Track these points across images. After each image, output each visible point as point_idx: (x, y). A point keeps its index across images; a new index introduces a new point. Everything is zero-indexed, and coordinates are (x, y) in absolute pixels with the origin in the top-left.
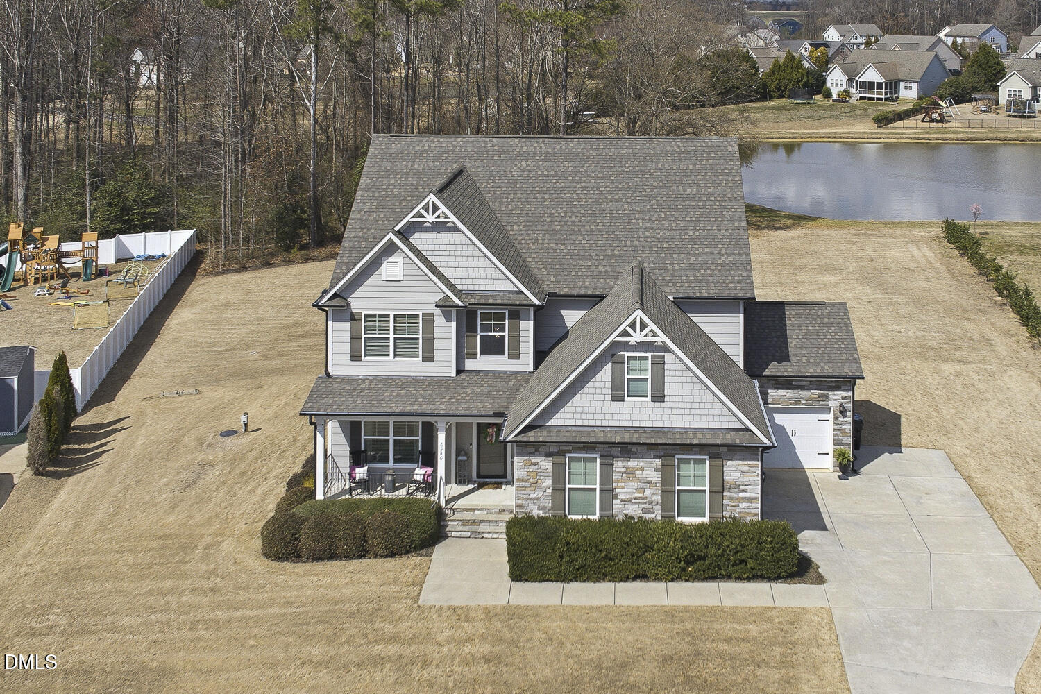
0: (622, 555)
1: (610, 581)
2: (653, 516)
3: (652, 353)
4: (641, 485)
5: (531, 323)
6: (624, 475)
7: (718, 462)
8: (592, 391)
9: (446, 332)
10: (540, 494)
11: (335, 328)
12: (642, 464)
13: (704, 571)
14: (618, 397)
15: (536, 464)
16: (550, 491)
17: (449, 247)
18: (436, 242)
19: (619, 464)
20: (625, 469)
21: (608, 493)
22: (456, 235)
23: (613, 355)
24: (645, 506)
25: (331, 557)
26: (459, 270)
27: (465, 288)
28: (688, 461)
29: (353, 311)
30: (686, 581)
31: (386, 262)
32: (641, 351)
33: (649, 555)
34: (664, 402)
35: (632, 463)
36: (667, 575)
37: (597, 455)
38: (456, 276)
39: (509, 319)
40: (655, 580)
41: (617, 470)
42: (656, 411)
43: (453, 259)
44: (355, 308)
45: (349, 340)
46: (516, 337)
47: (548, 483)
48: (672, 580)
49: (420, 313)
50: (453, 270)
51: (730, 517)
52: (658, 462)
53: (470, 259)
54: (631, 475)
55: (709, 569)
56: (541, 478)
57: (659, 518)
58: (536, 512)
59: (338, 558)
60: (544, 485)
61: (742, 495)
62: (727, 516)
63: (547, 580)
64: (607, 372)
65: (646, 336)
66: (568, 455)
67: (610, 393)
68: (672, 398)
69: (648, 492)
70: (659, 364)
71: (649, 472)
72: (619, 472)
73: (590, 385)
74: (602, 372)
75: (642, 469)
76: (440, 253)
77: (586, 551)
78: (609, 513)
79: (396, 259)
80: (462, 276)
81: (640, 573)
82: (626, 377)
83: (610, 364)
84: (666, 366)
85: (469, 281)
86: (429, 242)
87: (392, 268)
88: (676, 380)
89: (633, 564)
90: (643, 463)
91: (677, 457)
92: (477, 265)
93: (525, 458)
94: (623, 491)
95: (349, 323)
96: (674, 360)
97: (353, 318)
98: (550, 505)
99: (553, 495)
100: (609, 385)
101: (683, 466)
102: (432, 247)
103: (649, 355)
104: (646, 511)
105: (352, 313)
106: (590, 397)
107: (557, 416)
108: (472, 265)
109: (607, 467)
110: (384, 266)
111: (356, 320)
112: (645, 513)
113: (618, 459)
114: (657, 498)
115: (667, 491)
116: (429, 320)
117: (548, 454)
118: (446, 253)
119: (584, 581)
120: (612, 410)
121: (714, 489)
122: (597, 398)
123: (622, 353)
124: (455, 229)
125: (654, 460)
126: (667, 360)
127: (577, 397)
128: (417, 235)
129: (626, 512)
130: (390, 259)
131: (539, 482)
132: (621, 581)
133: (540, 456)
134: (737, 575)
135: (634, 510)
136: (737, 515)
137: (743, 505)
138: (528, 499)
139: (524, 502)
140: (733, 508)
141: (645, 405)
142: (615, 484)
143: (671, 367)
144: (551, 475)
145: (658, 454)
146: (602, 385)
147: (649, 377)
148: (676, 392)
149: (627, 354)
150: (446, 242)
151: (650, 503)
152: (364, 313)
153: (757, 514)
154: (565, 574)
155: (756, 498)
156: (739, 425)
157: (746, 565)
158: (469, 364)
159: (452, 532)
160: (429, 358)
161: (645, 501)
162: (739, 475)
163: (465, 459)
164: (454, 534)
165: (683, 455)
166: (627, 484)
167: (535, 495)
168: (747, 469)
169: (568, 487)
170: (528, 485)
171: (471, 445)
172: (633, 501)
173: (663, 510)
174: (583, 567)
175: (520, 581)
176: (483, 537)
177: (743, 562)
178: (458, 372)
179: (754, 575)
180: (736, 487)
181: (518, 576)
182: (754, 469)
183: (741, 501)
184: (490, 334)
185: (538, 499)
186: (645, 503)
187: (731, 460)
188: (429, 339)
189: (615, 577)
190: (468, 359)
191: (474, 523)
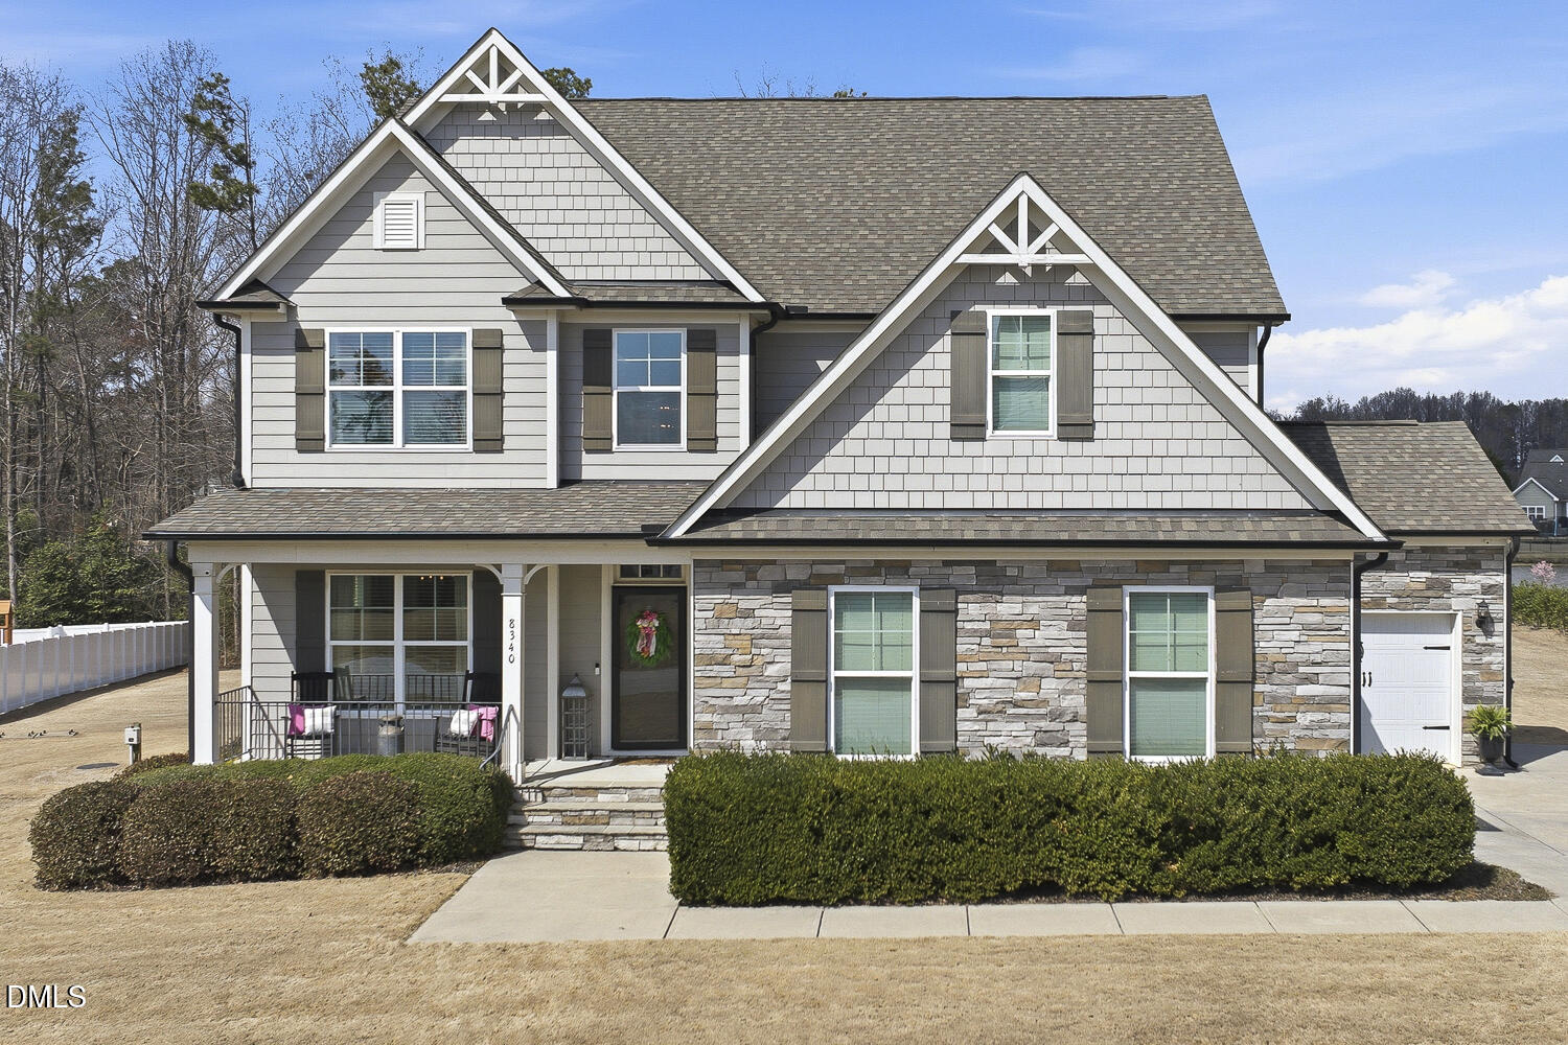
0: (987, 826)
1: (951, 901)
2: (1064, 751)
3: (1061, 308)
4: (1032, 667)
5: (744, 360)
6: (986, 641)
7: (1238, 600)
8: (899, 413)
9: (533, 376)
10: (759, 695)
11: (259, 370)
12: (1034, 609)
13: (1215, 868)
14: (967, 429)
15: (748, 614)
16: (786, 686)
17: (540, 175)
18: (508, 161)
19: (972, 610)
20: (987, 625)
21: (944, 688)
22: (558, 144)
23: (954, 314)
24: (1044, 724)
25: (205, 878)
26: (565, 231)
27: (580, 275)
28: (1152, 603)
29: (304, 326)
30: (1165, 898)
31: (383, 202)
32: (1029, 303)
33: (1061, 825)
34: (1091, 439)
35: (1009, 608)
36: (1112, 883)
37: (914, 589)
38: (557, 245)
39: (689, 349)
40: (1077, 897)
41: (968, 626)
42: (1072, 465)
43: (550, 203)
44: (307, 319)
45: (292, 399)
46: (706, 394)
47: (782, 665)
48: (1127, 897)
49: (468, 330)
50: (551, 231)
51: (1272, 752)
52: (1079, 603)
53: (593, 203)
54: (1004, 641)
55: (1229, 862)
56: (764, 651)
57: (1081, 755)
58: (748, 745)
59: (225, 877)
60: (771, 670)
61: (1301, 690)
62: (1265, 748)
63: (780, 901)
64: (937, 362)
65: (1042, 250)
66: (834, 589)
67: (948, 417)
68: (1115, 431)
69: (1050, 686)
70: (1078, 332)
71: (1053, 633)
72: (974, 633)
73: (892, 396)
74: (925, 361)
75: (1034, 623)
76: (519, 189)
77: (886, 813)
78: (945, 744)
79: (411, 193)
80: (572, 245)
81: (1037, 876)
82: (991, 373)
83: (948, 339)
84: (1097, 341)
85: (589, 259)
86: (493, 161)
87: (400, 215)
88: (1124, 378)
89: (1016, 850)
90: (1035, 607)
91: (1129, 589)
92: (611, 217)
93: (719, 598)
94: (983, 685)
95: (293, 359)
96: (1118, 325)
97: (303, 344)
98: (788, 725)
99: (794, 699)
100: (945, 396)
101: (1141, 617)
102: (498, 175)
103: (1051, 311)
104: (1045, 738)
105: (300, 333)
106: (893, 430)
107: (806, 482)
108: (597, 217)
109: (941, 616)
110: (378, 212)
111: (310, 349)
112: (1044, 745)
113: (971, 597)
114: (1077, 702)
115: (1103, 682)
116: (490, 345)
117: (781, 588)
118: (534, 189)
119: (880, 902)
120: (952, 465)
121: (1231, 674)
122: (912, 430)
123: (978, 308)
124: (558, 127)
125: (1067, 598)
126: (1099, 326)
127: (858, 430)
128: (461, 145)
129: (994, 741)
130: (394, 196)
131: (758, 661)
132: (984, 900)
133: (759, 591)
134: (1306, 877)
135: (1014, 737)
136: (1289, 746)
137: (1304, 719)
138: (726, 710)
139: (716, 718)
140: (1278, 727)
141: (1040, 448)
142: (961, 667)
143: (1110, 344)
144: (789, 643)
145: (1077, 582)
146: (925, 396)
147: (1052, 371)
148: (1123, 413)
149: (993, 312)
150: (534, 161)
151: (1055, 716)
152: (329, 330)
153: (1345, 742)
154: (828, 881)
155: (1340, 701)
156: (1295, 502)
157: (1333, 847)
158: (592, 467)
159: (536, 835)
160: (490, 442)
161: (1042, 711)
162: (1295, 635)
163: (581, 693)
164: (541, 841)
165: (1145, 583)
166: (994, 665)
167: (747, 698)
168: (1315, 618)
169: (834, 674)
170: (726, 671)
171: (598, 665)
172: (1011, 711)
173: (1091, 734)
174: (876, 862)
175: (703, 903)
176: (616, 849)
177: (1325, 839)
178: (563, 482)
179: (1353, 879)
180: (1286, 668)
181: (693, 890)
182: (1335, 620)
183: (1302, 708)
184: (643, 389)
185: (755, 709)
186: (1042, 717)
187: (1274, 596)
188: (492, 395)
189: (968, 890)
190: (588, 451)
191: (594, 819)
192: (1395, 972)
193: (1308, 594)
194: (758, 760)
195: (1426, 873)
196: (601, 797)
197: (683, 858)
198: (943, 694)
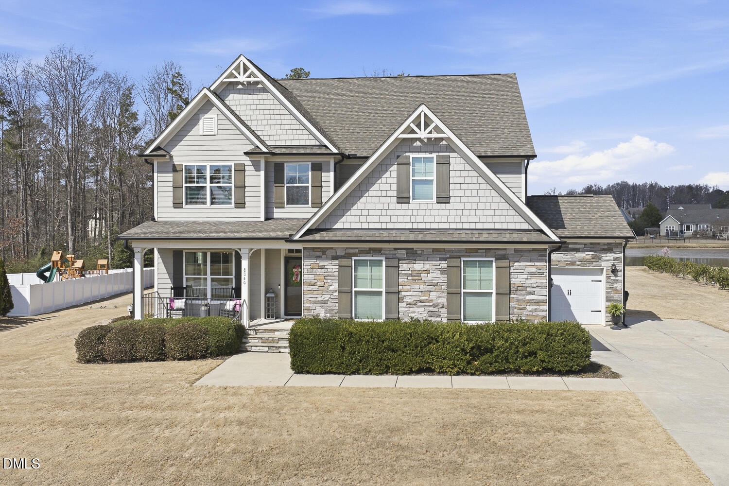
0: (405, 347)
1: (393, 374)
2: (439, 319)
3: (437, 154)
4: (427, 288)
5: (332, 174)
6: (410, 278)
7: (504, 263)
8: (378, 193)
9: (256, 180)
10: (327, 297)
11: (161, 179)
12: (427, 266)
13: (491, 364)
14: (403, 199)
15: (323, 267)
16: (336, 294)
17: (259, 107)
18: (247, 102)
19: (404, 266)
20: (410, 272)
21: (394, 294)
22: (265, 96)
23: (398, 157)
24: (431, 309)
26: (268, 128)
27: (273, 143)
28: (473, 264)
29: (176, 163)
30: (472, 374)
31: (203, 118)
32: (426, 152)
33: (433, 347)
34: (449, 203)
35: (418, 265)
36: (452, 368)
37: (383, 259)
38: (265, 133)
39: (312, 170)
40: (439, 373)
41: (403, 272)
42: (441, 213)
43: (262, 117)
44: (177, 161)
45: (171, 189)
46: (318, 186)
47: (335, 286)
48: (458, 374)
49: (232, 164)
50: (262, 128)
51: (517, 320)
52: (444, 264)
53: (277, 117)
54: (416, 278)
55: (496, 362)
56: (328, 281)
57: (445, 321)
58: (322, 315)
60: (331, 288)
61: (529, 297)
62: (514, 319)
63: (330, 373)
64: (392, 174)
65: (430, 132)
66: (354, 258)
67: (396, 195)
68: (458, 200)
69: (433, 295)
70: (444, 163)
71: (435, 275)
72: (405, 275)
73: (375, 187)
74: (387, 174)
75: (427, 271)
76: (251, 112)
77: (368, 341)
78: (395, 316)
79: (212, 114)
80: (270, 133)
81: (424, 366)
82: (411, 178)
83: (395, 166)
84: (451, 166)
85: (277, 138)
86: (242, 102)
87: (208, 123)
88: (461, 180)
89: (416, 356)
90: (428, 265)
91: (463, 259)
92: (284, 122)
93: (313, 261)
94: (409, 294)
95: (172, 175)
96: (459, 160)
97: (175, 169)
98: (337, 308)
99: (339, 299)
100: (395, 187)
101: (468, 269)
102: (244, 108)
103: (434, 155)
104: (432, 314)
105: (174, 165)
106: (376, 200)
108: (279, 122)
109: (393, 268)
110: (201, 122)
111: (177, 171)
112: (431, 317)
113: (404, 262)
114: (443, 301)
115: (453, 293)
116: (240, 169)
117: (335, 258)
118: (257, 112)
119: (366, 374)
120: (397, 213)
121: (501, 291)
122: (383, 200)
123: (407, 154)
124: (265, 90)
125: (440, 262)
126: (452, 161)
127: (363, 200)
128: (231, 97)
129: (412, 315)
130: (206, 116)
131: (327, 285)
132: (404, 374)
133: (327, 259)
134: (526, 368)
135: (420, 314)
136: (523, 318)
137: (529, 308)
138: (315, 302)
139: (311, 305)
140: (519, 311)
141: (430, 207)
142: (400, 287)
143: (456, 167)
144: (337, 278)
145: (443, 256)
146: (388, 187)
147: (434, 177)
148: (461, 193)
149: (412, 156)
150: (257, 102)
151: (435, 306)
152: (184, 164)
153: (544, 317)
154: (347, 366)
155: (543, 301)
156: (526, 226)
157: (535, 357)
158: (277, 213)
159: (252, 346)
160: (241, 204)
161: (431, 304)
162: (526, 276)
163: (273, 295)
164: (253, 349)
165: (469, 256)
166: (413, 287)
167: (323, 298)
168: (534, 270)
169: (354, 289)
170: (315, 288)
171: (279, 285)
172: (419, 304)
173: (449, 313)
174: (365, 358)
175: (302, 373)
176: (280, 352)
177: (533, 354)
178: (267, 219)
179: (544, 369)
180: (522, 289)
181: (299, 367)
182: (541, 271)
183: (528, 304)
184: (295, 185)
185: (325, 302)
186: (431, 306)
187: (518, 262)
188: (241, 187)
189: (399, 370)
190: (276, 208)
191: (273, 341)
192: (549, 405)
193: (531, 261)
194: (327, 321)
195: (572, 367)
196: (276, 333)
197: (295, 356)
198: (395, 297)
